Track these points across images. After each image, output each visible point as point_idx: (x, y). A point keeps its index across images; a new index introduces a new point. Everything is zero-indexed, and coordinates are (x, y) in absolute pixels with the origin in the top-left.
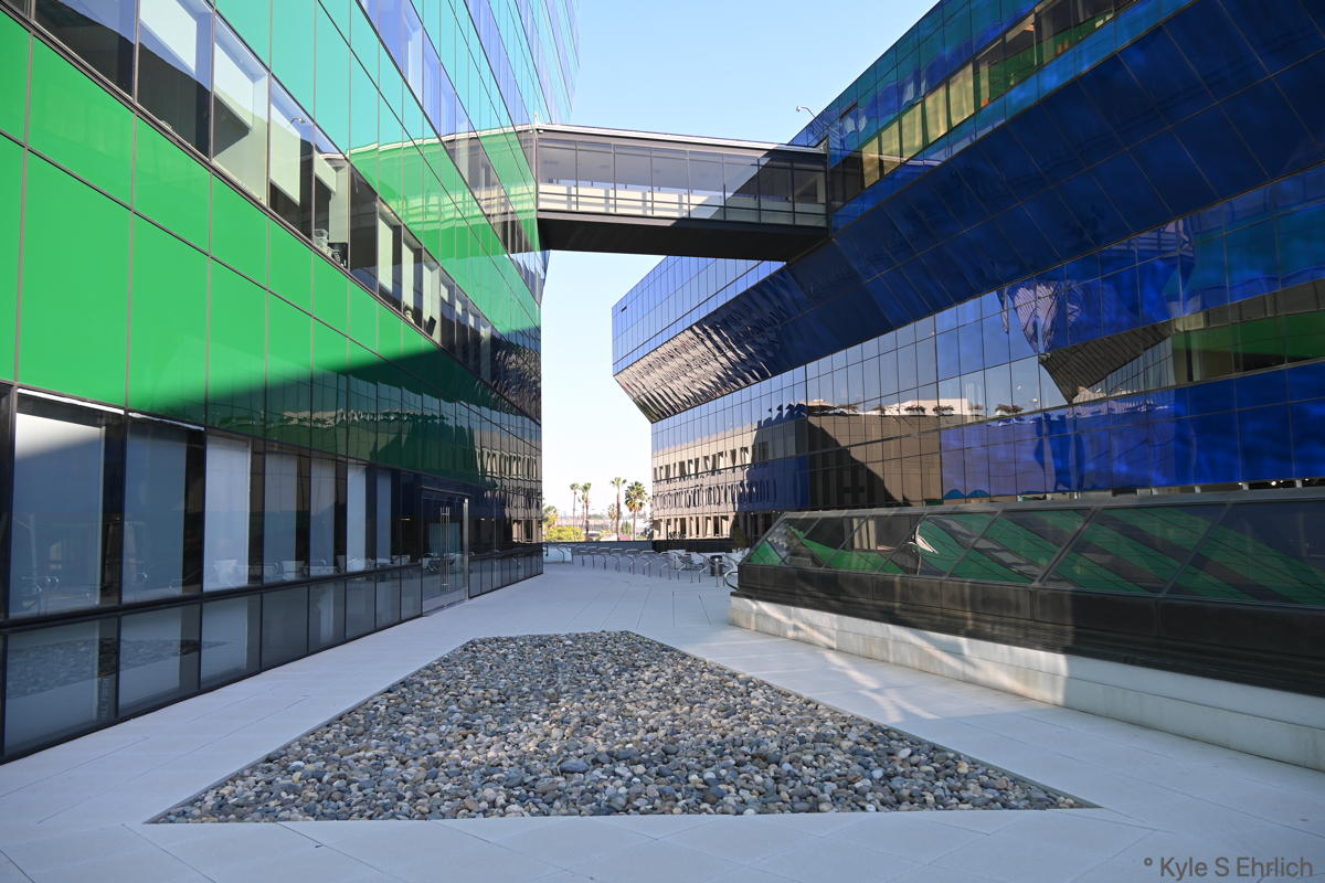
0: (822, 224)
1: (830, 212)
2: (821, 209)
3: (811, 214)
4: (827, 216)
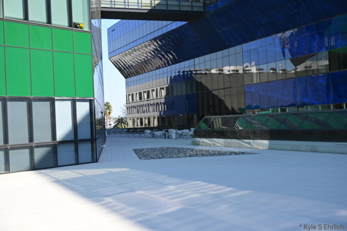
0: (202, 10)
1: (205, 5)
3: (198, 6)
4: (204, 7)
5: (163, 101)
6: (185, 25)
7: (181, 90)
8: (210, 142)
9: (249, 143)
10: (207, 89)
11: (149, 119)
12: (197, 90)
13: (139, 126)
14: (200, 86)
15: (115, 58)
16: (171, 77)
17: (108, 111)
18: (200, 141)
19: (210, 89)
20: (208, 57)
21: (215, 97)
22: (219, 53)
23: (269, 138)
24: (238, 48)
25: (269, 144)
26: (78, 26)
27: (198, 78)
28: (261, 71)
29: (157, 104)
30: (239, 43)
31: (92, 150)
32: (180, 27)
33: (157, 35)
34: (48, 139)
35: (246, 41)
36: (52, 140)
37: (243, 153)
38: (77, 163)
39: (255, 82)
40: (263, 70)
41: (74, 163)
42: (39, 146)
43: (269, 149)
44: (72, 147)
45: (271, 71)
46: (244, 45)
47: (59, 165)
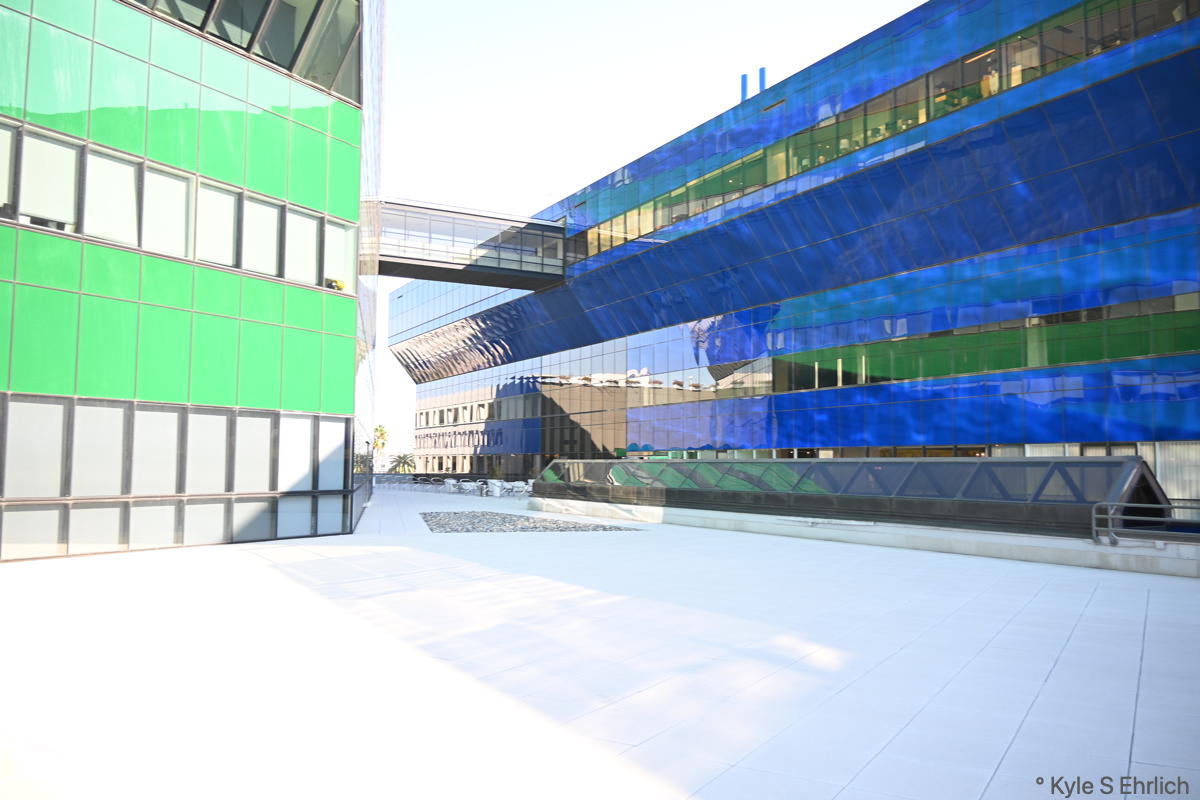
0: (560, 272)
1: (565, 264)
2: (560, 263)
3: (553, 265)
4: (563, 268)
5: (482, 427)
6: (530, 295)
7: (516, 410)
8: (559, 506)
9: (629, 511)
10: (562, 411)
11: (454, 458)
12: (543, 413)
13: (436, 471)
14: (549, 405)
15: (401, 348)
16: (498, 386)
17: (382, 441)
18: (542, 504)
19: (568, 412)
20: (565, 354)
21: (574, 425)
22: (586, 350)
23: (664, 503)
24: (620, 342)
25: (665, 514)
26: (334, 284)
27: (546, 391)
28: (657, 386)
29: (471, 432)
30: (621, 335)
31: (345, 511)
32: (519, 300)
33: (477, 309)
34: (264, 488)
35: (633, 332)
36: (271, 490)
37: (619, 529)
38: (315, 534)
39: (646, 404)
40: (660, 383)
41: (308, 533)
42: (244, 499)
43: (664, 523)
44: (307, 503)
45: (676, 386)
46: (629, 337)
47: (279, 535)
